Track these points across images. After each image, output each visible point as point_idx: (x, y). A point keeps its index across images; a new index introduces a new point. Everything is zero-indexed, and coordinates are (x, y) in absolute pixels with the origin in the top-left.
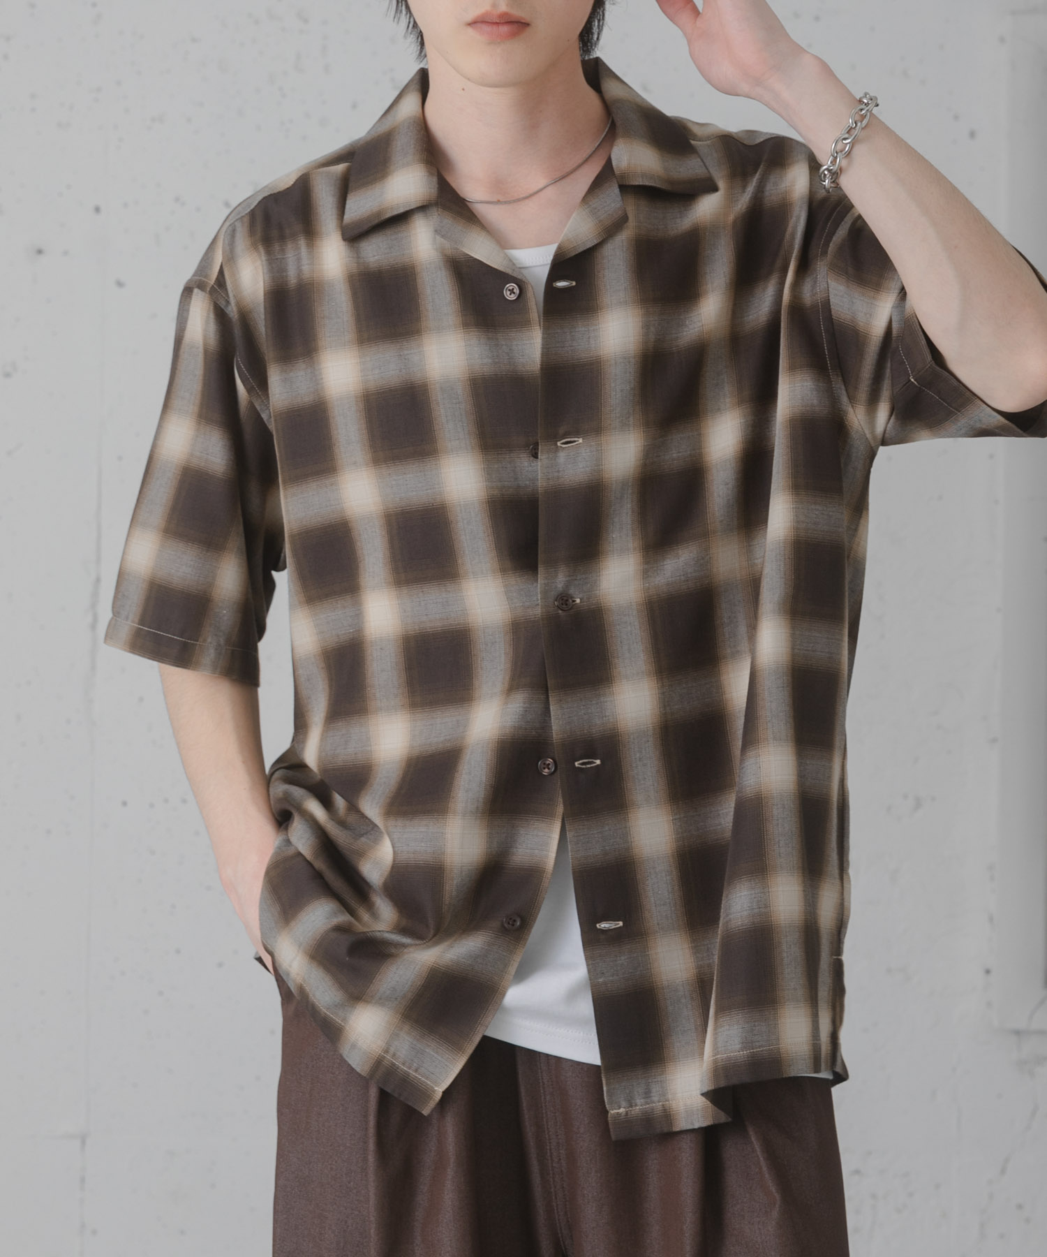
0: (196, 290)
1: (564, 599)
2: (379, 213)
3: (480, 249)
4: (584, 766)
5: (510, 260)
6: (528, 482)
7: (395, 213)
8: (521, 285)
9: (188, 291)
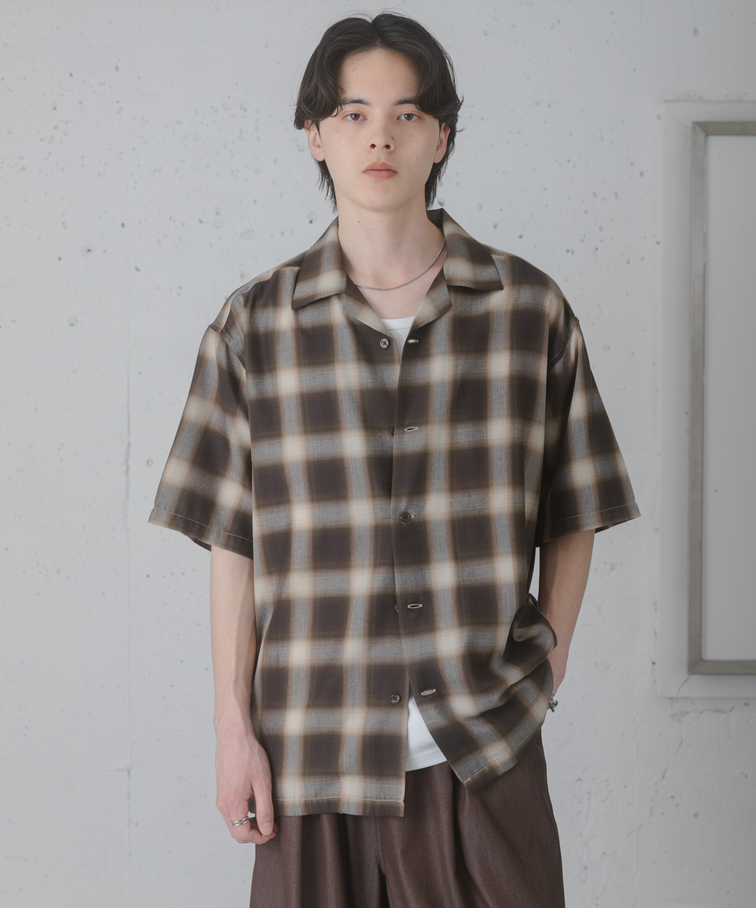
0: (212, 330)
1: (405, 516)
2: (313, 296)
3: (368, 319)
4: (413, 608)
5: (385, 326)
6: (389, 449)
7: (322, 297)
8: (390, 340)
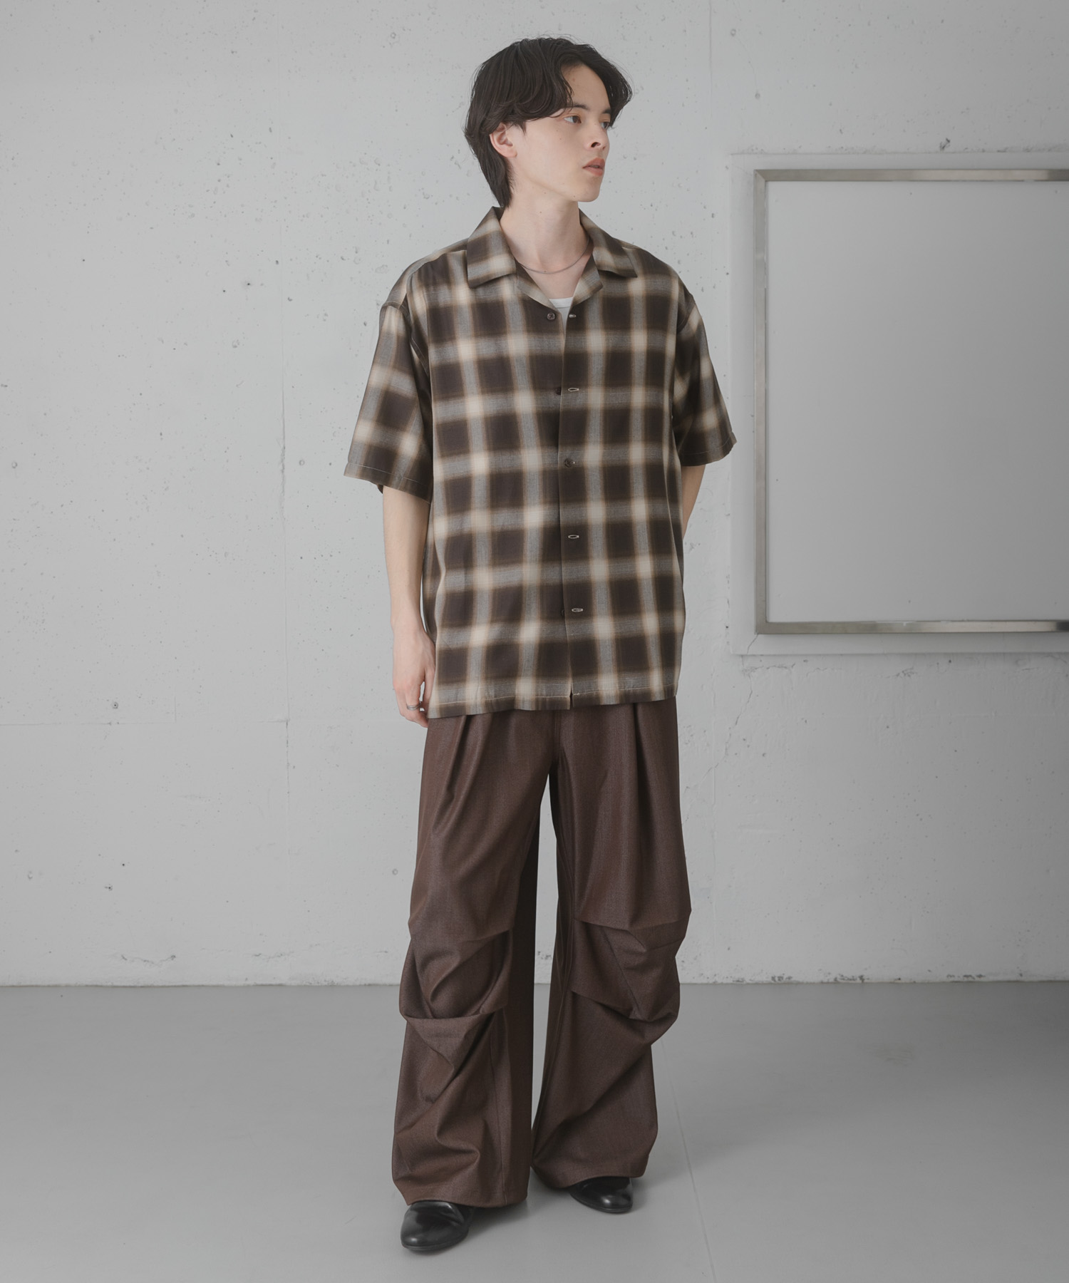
0: (390, 307)
1: (568, 462)
2: (488, 276)
3: (537, 297)
4: (572, 538)
5: (550, 303)
7: (497, 277)
8: (555, 314)
9: (384, 308)
